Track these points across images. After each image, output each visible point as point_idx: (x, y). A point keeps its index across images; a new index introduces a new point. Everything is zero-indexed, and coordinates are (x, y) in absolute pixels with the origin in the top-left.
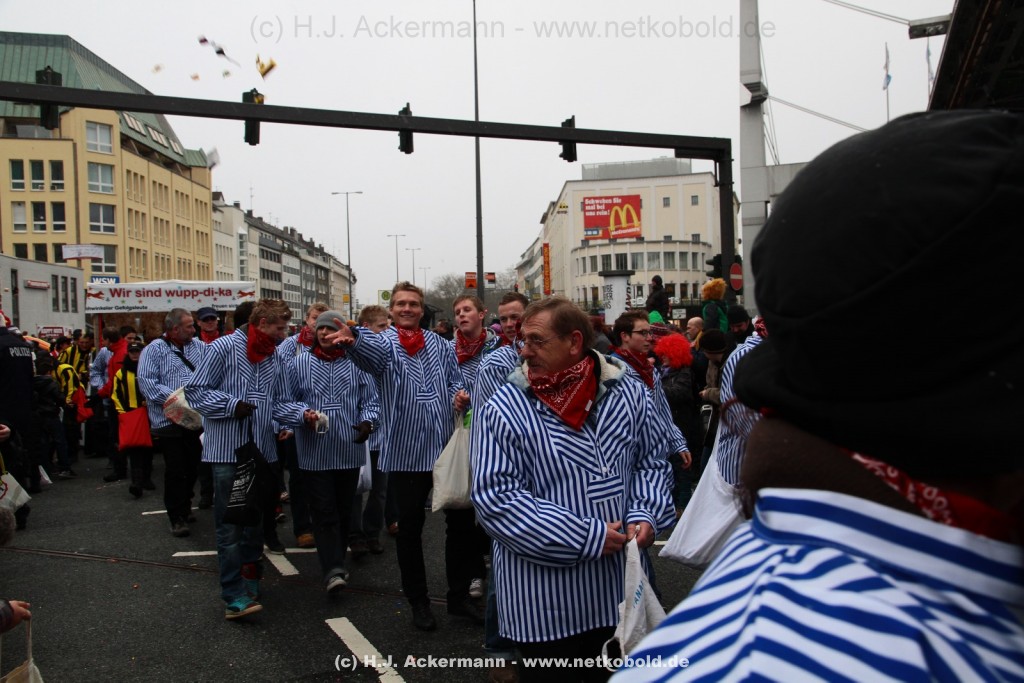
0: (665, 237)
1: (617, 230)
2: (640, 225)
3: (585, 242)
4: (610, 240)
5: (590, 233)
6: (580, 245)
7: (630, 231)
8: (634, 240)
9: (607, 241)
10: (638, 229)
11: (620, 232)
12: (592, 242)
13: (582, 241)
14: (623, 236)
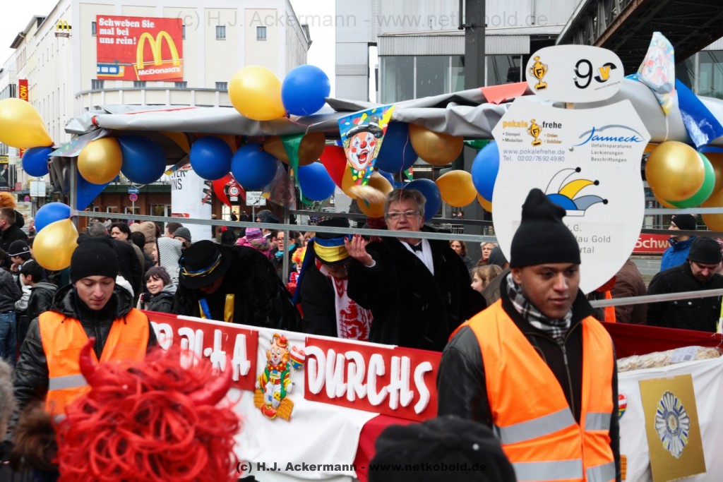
0: (217, 83)
1: (146, 68)
2: (182, 64)
3: (98, 83)
4: (136, 82)
5: (105, 70)
6: (89, 87)
7: (166, 71)
8: (172, 85)
9: (130, 84)
10: (178, 70)
11: (151, 72)
12: (107, 85)
13: (93, 81)
14: (155, 78)
